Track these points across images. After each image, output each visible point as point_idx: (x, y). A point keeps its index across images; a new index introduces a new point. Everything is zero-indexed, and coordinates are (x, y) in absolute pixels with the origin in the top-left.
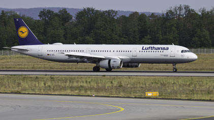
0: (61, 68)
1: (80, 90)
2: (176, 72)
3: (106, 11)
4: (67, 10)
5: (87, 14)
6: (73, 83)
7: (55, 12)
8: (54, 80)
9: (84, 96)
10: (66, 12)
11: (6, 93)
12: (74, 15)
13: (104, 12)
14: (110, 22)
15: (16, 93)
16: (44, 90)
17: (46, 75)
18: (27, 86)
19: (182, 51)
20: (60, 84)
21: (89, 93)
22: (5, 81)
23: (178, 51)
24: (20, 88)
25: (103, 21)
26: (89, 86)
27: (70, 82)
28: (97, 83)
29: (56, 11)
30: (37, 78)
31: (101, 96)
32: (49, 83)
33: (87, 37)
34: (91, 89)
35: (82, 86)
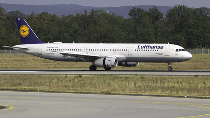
0: (151, 68)
1: (171, 91)
2: (171, 71)
3: (198, 9)
4: (158, 8)
5: (178, 13)
6: (164, 83)
7: (145, 11)
8: (144, 81)
9: (176, 97)
10: (157, 10)
11: (96, 93)
12: (164, 14)
13: (196, 10)
14: (202, 20)
15: (106, 93)
16: (134, 90)
17: (136, 75)
18: (117, 87)
19: (177, 50)
20: (150, 84)
21: (180, 93)
22: (95, 81)
23: (172, 50)
24: (110, 88)
25: (195, 19)
26: (181, 86)
27: (161, 82)
28: (189, 83)
29: (147, 10)
30: (127, 78)
31: (194, 97)
32: (139, 83)
33: (178, 36)
34: (183, 89)
35: (173, 87)
